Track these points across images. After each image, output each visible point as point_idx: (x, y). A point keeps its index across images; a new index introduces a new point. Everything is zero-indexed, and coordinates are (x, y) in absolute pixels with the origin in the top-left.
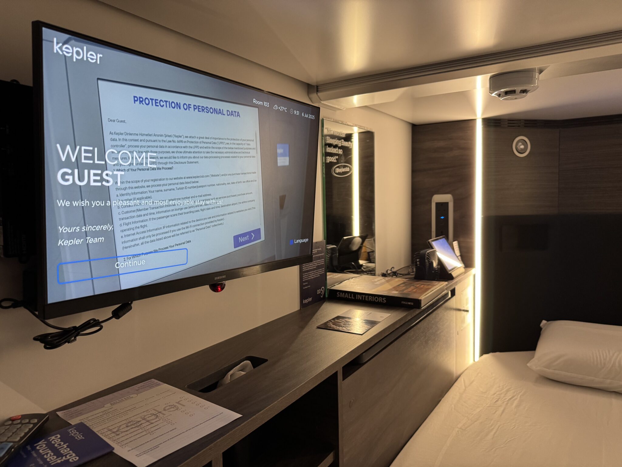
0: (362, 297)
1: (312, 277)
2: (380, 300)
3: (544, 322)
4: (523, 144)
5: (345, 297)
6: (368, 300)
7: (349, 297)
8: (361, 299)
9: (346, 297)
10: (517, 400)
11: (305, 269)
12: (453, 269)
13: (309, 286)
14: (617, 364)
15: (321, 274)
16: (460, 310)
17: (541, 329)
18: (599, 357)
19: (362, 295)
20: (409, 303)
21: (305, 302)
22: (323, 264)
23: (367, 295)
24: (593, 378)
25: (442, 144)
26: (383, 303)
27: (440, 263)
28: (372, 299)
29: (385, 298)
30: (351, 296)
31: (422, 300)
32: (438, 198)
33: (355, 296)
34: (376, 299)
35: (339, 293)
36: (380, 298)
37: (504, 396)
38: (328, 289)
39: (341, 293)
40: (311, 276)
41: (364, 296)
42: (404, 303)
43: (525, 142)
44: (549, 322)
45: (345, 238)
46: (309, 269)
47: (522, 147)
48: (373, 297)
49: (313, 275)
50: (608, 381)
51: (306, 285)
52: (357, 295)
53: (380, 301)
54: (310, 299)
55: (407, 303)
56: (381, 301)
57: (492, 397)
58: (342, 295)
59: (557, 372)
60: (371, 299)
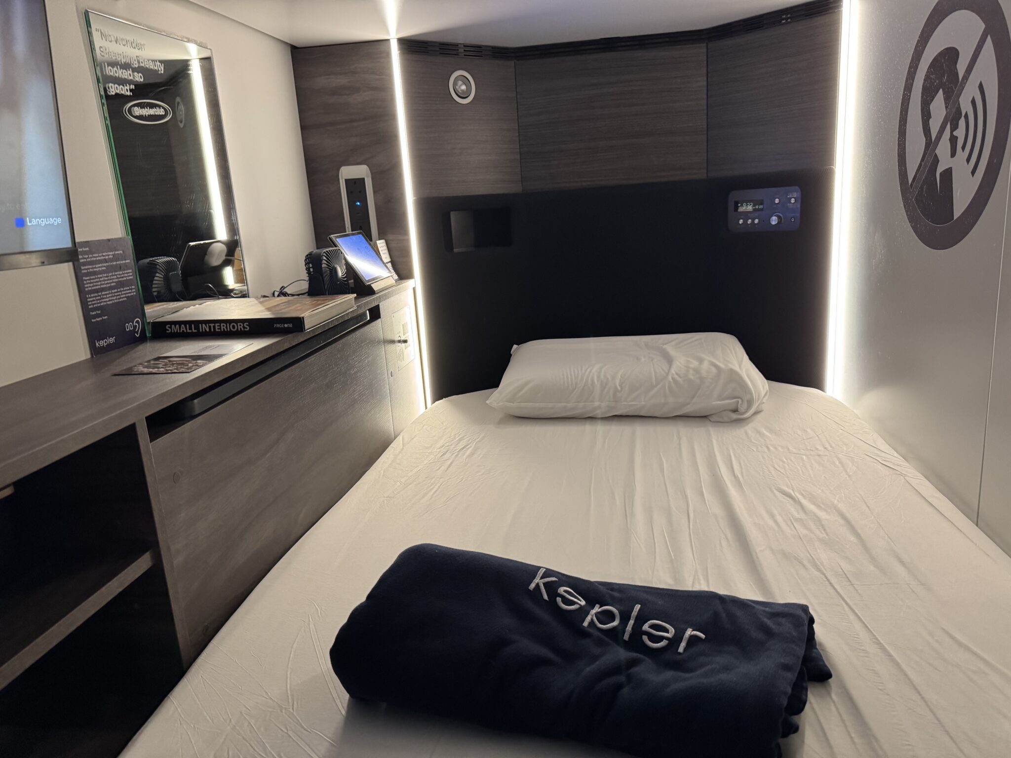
0: (210, 327)
1: (109, 301)
2: (239, 327)
3: (515, 346)
4: (464, 83)
5: (181, 331)
6: (219, 330)
7: (188, 331)
8: (208, 330)
9: (183, 331)
10: (472, 448)
11: (90, 287)
12: (374, 279)
13: (106, 317)
14: (590, 382)
15: (129, 296)
16: (393, 342)
17: (511, 355)
18: (569, 376)
19: (209, 324)
20: (286, 326)
21: (99, 344)
22: (131, 279)
23: (218, 323)
24: (563, 404)
25: (342, 81)
26: (246, 331)
27: (350, 269)
28: (227, 327)
29: (247, 324)
30: (191, 328)
31: (305, 319)
32: (348, 172)
33: (197, 328)
34: (234, 327)
35: (169, 326)
36: (239, 324)
37: (455, 447)
38: (149, 323)
39: (173, 326)
40: (108, 299)
41: (212, 325)
42: (278, 326)
43: (467, 80)
44: (520, 346)
45: (192, 244)
46: (97, 287)
47: (464, 87)
48: (228, 324)
49: (110, 298)
50: (581, 405)
51: (98, 316)
52: (200, 325)
53: (239, 329)
54: (112, 340)
55: (283, 326)
56: (241, 329)
57: (438, 450)
58: (175, 329)
59: (523, 405)
60: (225, 328)
